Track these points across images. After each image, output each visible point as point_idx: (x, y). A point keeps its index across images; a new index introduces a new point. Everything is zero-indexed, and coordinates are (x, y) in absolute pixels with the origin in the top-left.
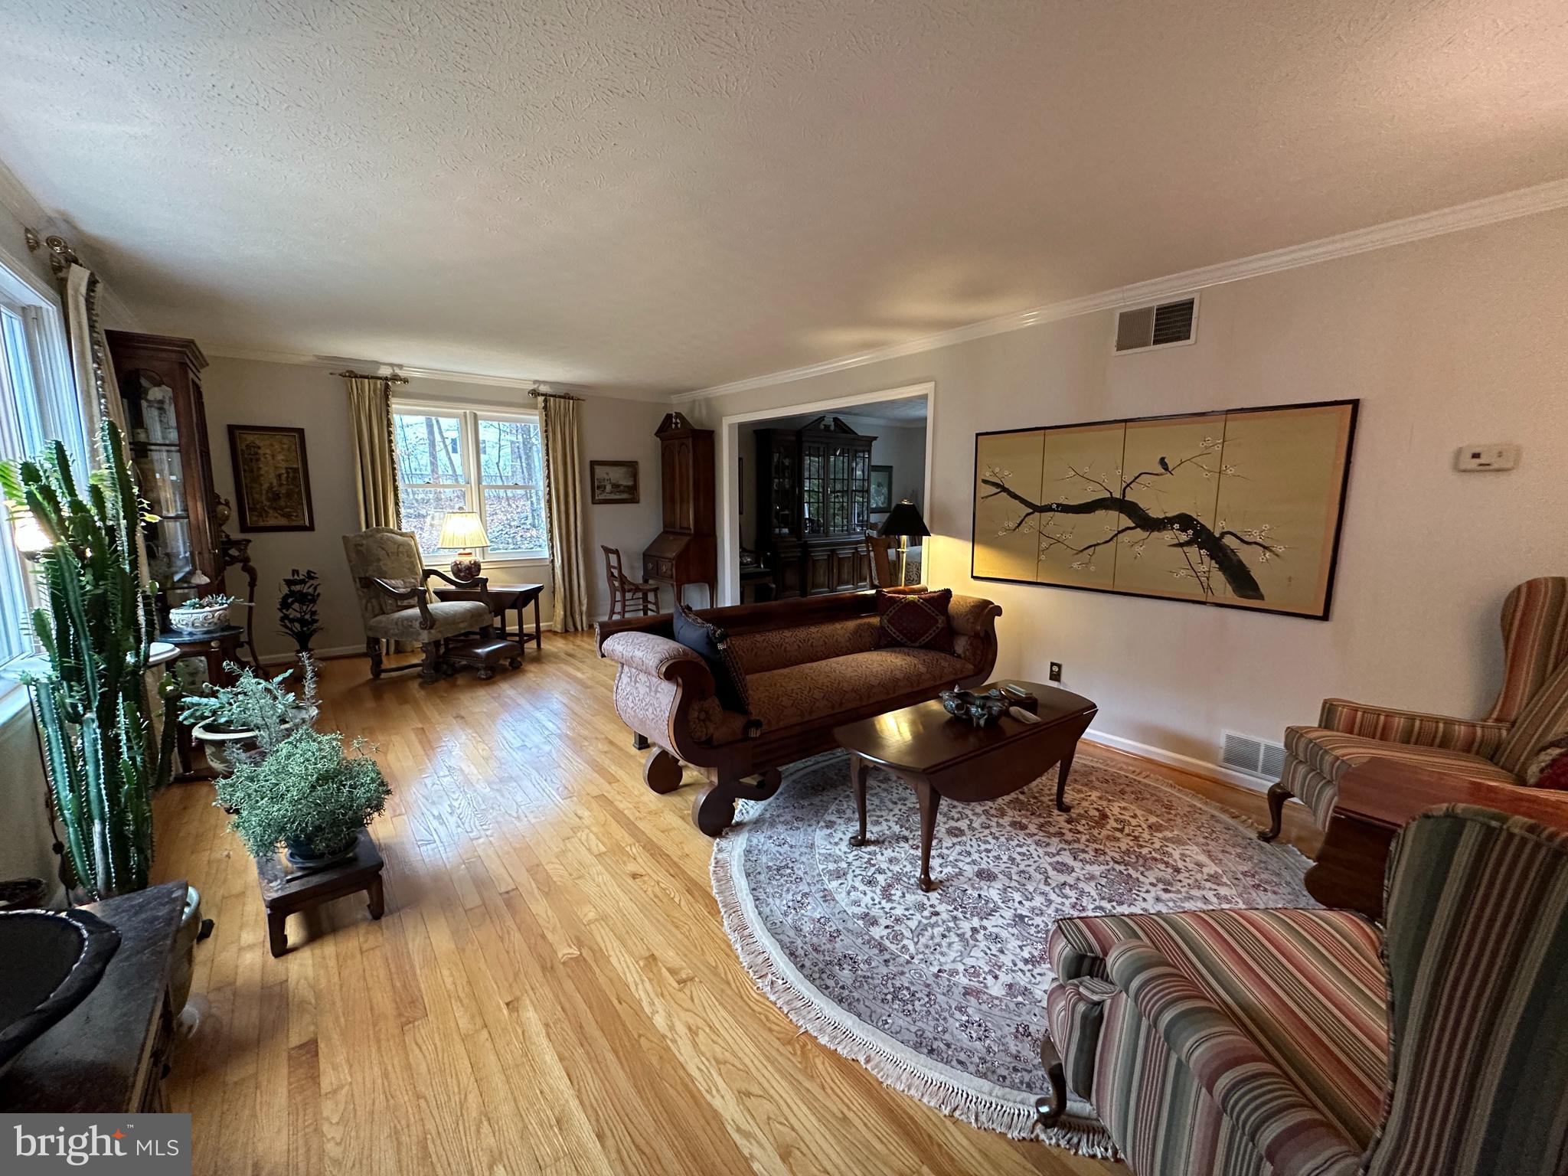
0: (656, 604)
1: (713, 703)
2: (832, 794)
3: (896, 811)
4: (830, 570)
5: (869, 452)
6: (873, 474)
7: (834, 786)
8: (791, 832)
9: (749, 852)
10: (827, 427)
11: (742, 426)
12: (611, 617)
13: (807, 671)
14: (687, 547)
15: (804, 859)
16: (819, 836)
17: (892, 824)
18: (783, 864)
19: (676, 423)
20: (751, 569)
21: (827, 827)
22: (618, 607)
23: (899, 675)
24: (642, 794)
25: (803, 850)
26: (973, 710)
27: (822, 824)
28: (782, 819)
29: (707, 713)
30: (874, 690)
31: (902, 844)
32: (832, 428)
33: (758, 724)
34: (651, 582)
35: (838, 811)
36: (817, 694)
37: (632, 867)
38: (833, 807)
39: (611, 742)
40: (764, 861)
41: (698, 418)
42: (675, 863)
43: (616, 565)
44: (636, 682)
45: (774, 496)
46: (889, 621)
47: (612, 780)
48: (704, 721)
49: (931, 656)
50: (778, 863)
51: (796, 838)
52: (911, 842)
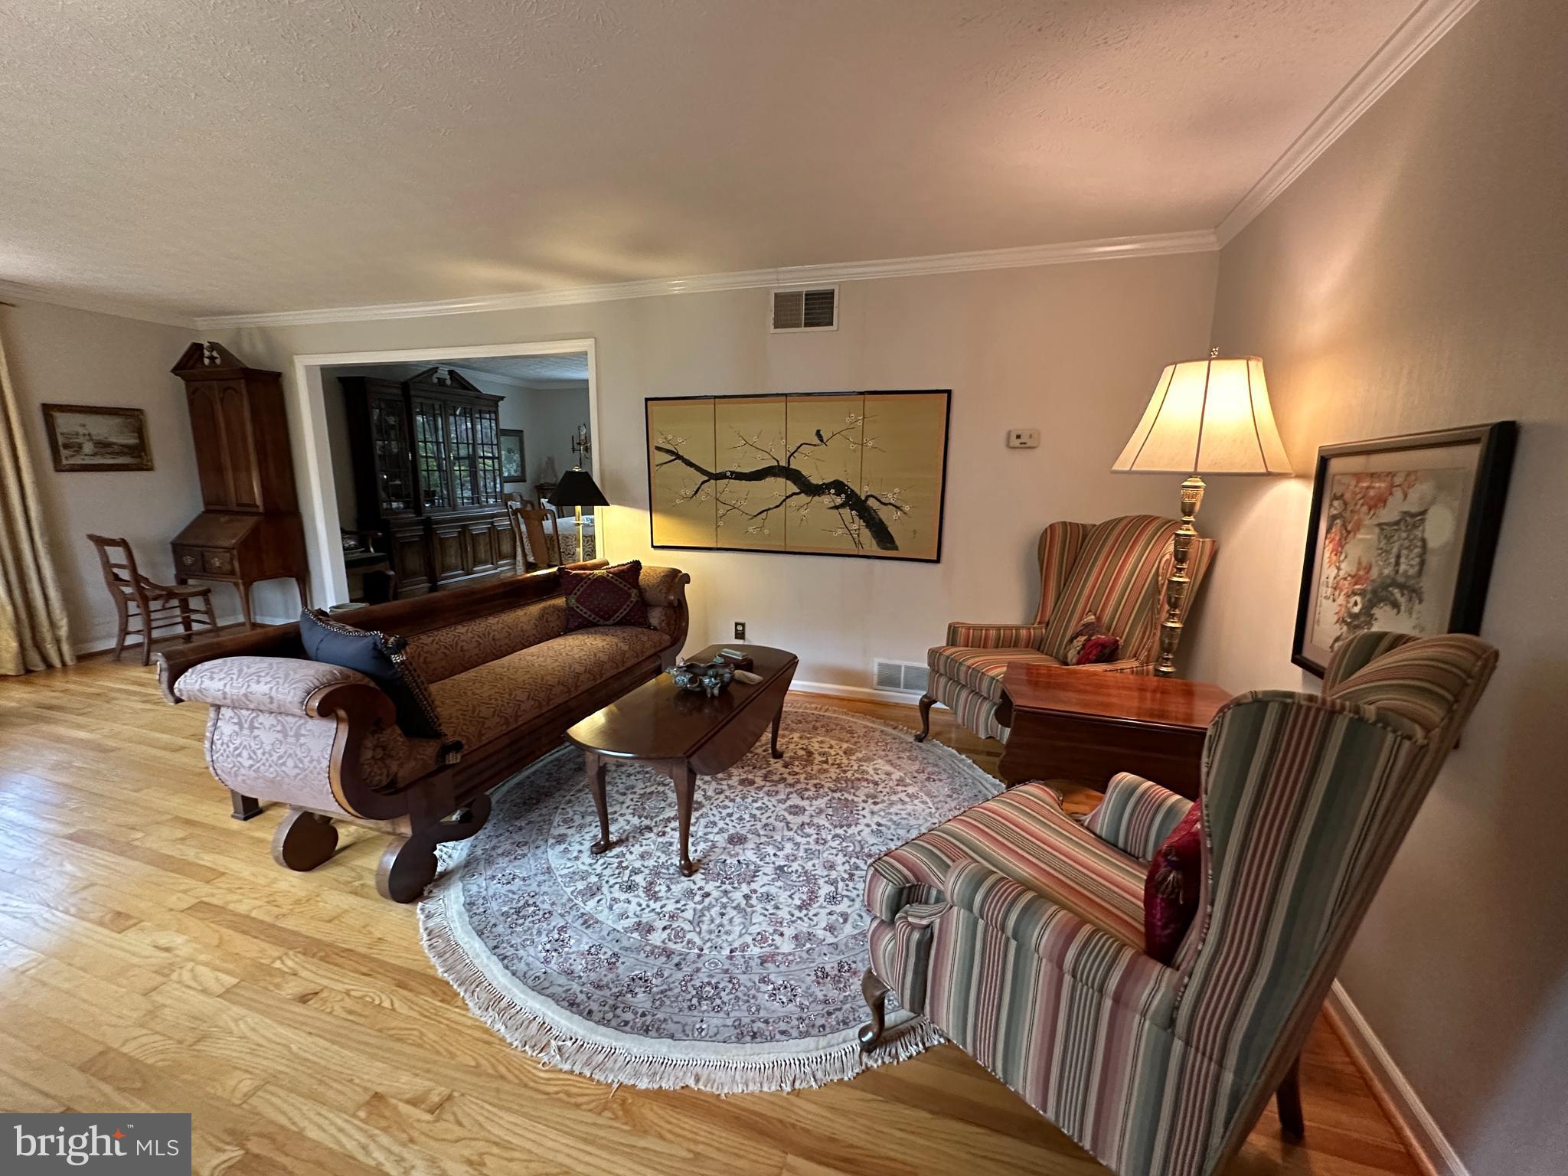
0: (209, 612)
1: (394, 735)
2: (551, 803)
3: (629, 802)
4: (463, 549)
5: (496, 413)
6: (502, 439)
7: (549, 795)
8: (517, 863)
9: (471, 904)
10: (441, 381)
11: (325, 370)
12: (122, 639)
13: (499, 670)
14: (255, 532)
15: (544, 888)
16: (553, 856)
17: (629, 817)
18: (522, 903)
19: (212, 358)
20: (357, 555)
21: (559, 843)
22: (136, 624)
23: (603, 657)
24: (275, 880)
25: (540, 878)
26: (707, 681)
27: (551, 841)
28: (500, 851)
29: (384, 748)
30: (582, 678)
31: (647, 835)
32: (449, 382)
33: (457, 747)
34: (191, 582)
35: (565, 821)
36: (521, 696)
37: (292, 988)
38: (557, 819)
39: (189, 823)
40: (496, 908)
41: (252, 353)
42: (364, 956)
43: (124, 561)
44: (252, 728)
45: (378, 463)
46: (577, 600)
47: (212, 875)
48: (382, 759)
49: (630, 632)
50: (514, 905)
51: (526, 867)
52: (655, 830)
